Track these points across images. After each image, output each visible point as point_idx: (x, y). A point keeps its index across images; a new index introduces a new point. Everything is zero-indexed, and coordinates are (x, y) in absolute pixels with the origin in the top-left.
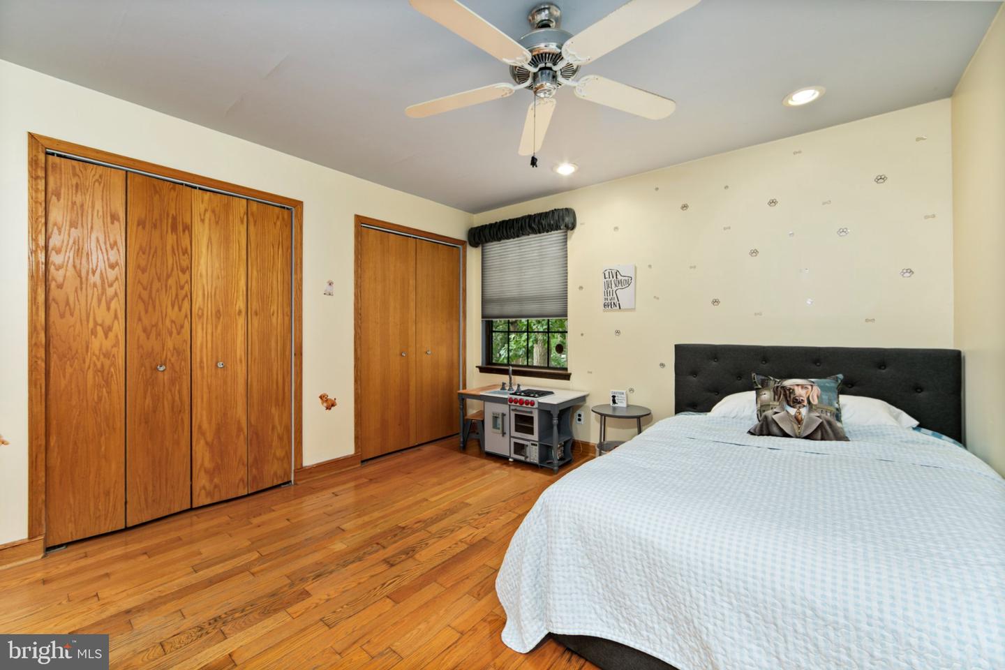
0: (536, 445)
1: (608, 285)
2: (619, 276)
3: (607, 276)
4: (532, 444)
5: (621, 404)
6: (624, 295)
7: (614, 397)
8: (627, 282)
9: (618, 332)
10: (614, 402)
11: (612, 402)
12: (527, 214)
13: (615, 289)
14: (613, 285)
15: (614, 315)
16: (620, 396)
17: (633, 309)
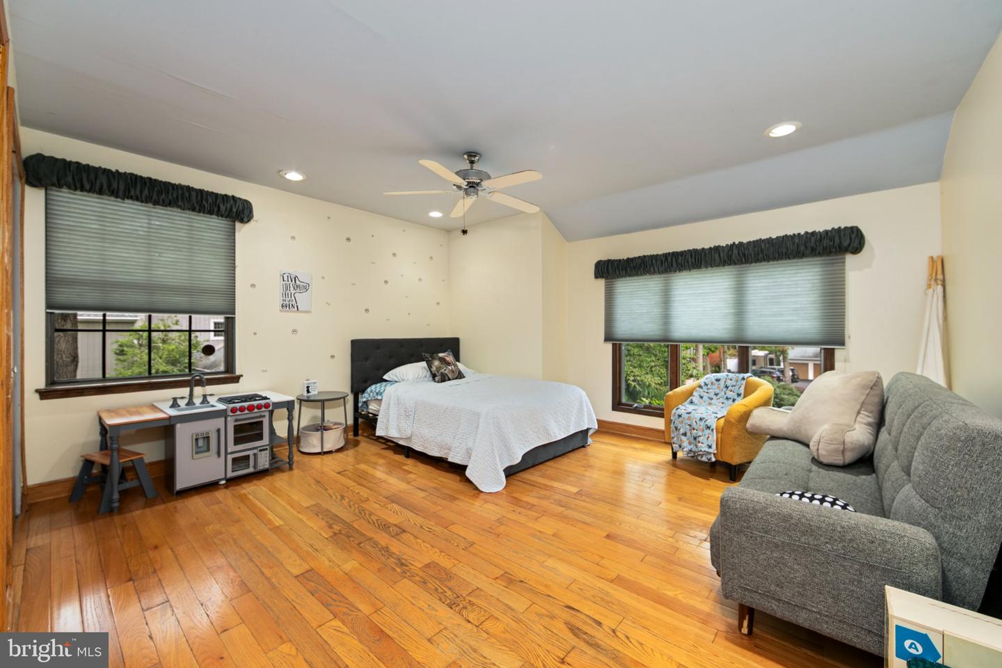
0: (267, 449)
1: (287, 287)
2: (297, 281)
3: (286, 278)
4: (260, 451)
5: (313, 392)
6: (301, 298)
7: (308, 387)
8: (306, 288)
9: (294, 331)
10: (308, 391)
11: (306, 392)
12: (187, 184)
13: (293, 292)
14: (292, 289)
15: (291, 316)
16: (312, 385)
17: (309, 312)
